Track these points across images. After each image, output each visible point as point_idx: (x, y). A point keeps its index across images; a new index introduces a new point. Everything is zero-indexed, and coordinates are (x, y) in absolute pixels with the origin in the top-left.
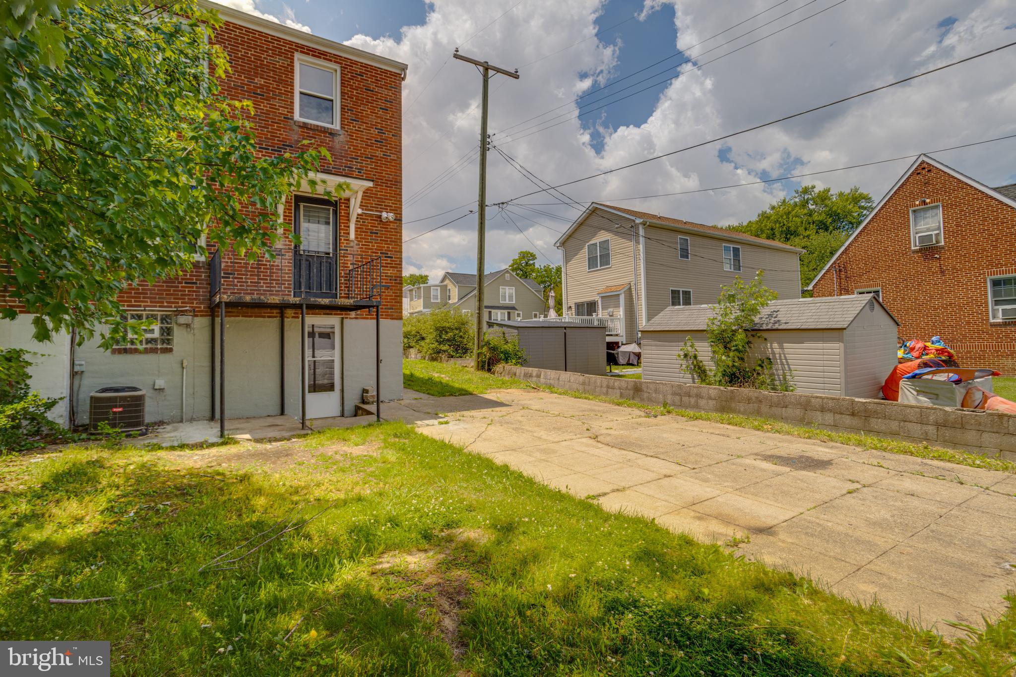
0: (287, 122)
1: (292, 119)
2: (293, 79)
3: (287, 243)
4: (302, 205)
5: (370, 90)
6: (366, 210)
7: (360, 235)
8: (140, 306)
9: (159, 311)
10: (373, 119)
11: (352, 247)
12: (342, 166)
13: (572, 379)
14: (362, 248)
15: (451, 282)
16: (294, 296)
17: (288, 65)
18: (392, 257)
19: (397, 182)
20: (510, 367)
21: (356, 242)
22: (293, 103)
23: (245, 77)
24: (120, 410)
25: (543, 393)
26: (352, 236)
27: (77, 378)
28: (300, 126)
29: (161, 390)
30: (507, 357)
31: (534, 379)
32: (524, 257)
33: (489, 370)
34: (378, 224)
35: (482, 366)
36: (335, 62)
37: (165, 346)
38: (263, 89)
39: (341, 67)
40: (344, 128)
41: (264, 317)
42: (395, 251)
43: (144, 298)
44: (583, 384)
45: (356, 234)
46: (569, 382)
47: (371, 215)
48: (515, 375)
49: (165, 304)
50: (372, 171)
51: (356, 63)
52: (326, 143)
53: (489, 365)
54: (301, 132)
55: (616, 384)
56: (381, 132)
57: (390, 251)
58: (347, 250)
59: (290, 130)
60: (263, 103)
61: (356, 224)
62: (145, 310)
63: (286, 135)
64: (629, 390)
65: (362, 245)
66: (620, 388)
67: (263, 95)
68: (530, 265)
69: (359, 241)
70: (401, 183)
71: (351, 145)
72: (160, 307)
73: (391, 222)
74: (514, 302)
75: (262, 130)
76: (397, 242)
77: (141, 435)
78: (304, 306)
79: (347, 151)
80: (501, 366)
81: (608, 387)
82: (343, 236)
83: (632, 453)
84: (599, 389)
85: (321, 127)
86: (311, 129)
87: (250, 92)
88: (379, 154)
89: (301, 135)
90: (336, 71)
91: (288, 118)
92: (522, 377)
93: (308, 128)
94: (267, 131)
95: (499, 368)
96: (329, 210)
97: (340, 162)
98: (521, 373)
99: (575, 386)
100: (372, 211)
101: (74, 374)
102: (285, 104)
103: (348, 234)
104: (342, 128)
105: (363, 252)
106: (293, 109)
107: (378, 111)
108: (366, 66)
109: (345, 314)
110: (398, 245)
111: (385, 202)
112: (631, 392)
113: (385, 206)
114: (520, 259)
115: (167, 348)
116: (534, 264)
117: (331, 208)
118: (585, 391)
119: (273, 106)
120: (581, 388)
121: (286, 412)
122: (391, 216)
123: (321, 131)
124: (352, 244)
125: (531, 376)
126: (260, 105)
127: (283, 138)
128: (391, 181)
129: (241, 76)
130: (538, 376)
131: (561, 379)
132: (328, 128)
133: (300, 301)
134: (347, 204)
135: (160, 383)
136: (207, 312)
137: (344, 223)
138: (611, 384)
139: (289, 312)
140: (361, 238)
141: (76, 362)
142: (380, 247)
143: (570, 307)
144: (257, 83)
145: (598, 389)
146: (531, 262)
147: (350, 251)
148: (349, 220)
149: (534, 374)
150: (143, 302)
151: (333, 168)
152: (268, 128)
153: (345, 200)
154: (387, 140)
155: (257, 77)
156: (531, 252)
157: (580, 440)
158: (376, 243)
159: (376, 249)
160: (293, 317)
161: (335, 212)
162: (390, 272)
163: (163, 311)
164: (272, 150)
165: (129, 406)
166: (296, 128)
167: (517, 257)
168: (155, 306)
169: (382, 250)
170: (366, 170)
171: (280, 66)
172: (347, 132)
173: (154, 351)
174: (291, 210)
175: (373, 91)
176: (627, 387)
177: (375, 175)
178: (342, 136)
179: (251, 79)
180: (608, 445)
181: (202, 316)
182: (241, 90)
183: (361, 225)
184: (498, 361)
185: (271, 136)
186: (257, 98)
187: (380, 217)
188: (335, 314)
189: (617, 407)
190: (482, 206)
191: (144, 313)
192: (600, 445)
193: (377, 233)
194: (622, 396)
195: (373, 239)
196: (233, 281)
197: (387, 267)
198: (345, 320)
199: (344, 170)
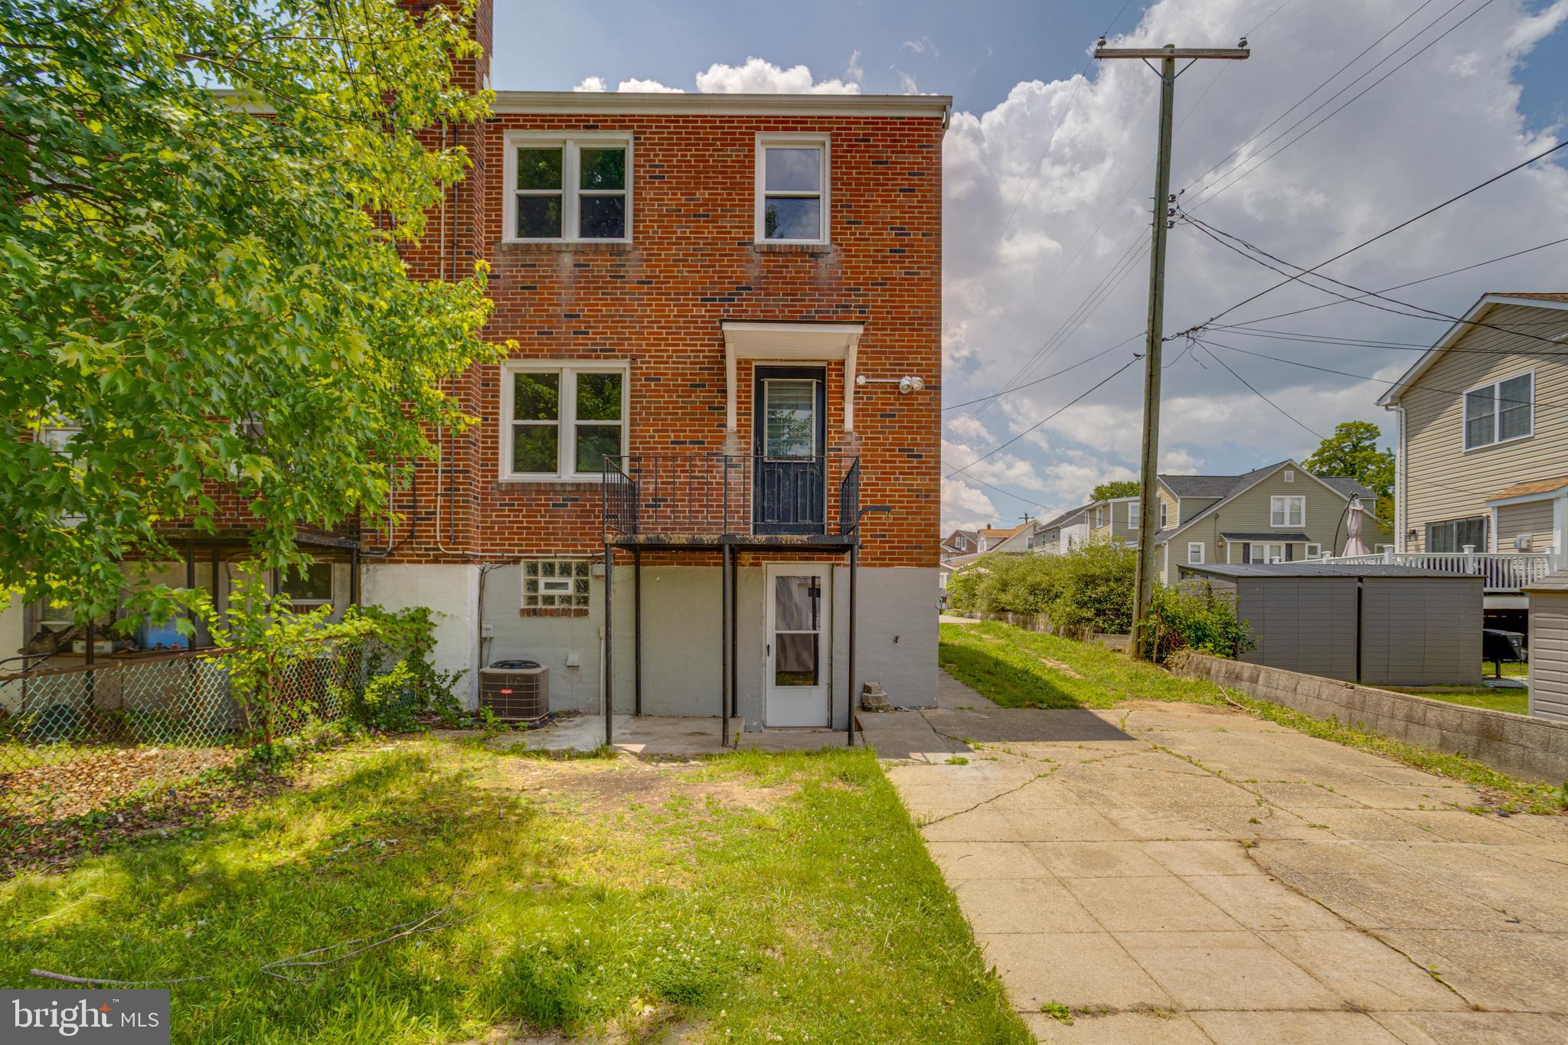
0: (743, 250)
1: (751, 243)
2: (753, 178)
3: (743, 446)
4: (766, 381)
5: (881, 163)
6: (873, 376)
7: (862, 421)
8: (550, 551)
9: (572, 557)
10: (887, 213)
11: (849, 444)
12: (831, 306)
13: (1326, 692)
14: (866, 444)
15: (1168, 492)
16: (755, 533)
17: (745, 156)
18: (920, 456)
19: (930, 318)
20: (1202, 656)
21: (855, 434)
22: (752, 217)
23: (682, 194)
24: (509, 692)
25: (1245, 717)
26: (849, 425)
27: (486, 646)
28: (763, 253)
29: (574, 668)
30: (1200, 637)
31: (1245, 685)
32: (1348, 435)
33: (1160, 660)
34: (895, 399)
35: (1146, 652)
36: (821, 129)
37: (582, 607)
38: (707, 205)
39: (832, 135)
40: (836, 239)
41: (708, 564)
42: (927, 445)
43: (555, 540)
44: (1349, 705)
45: (855, 421)
46: (1318, 697)
47: (883, 385)
48: (1208, 673)
49: (580, 548)
50: (886, 307)
51: (856, 121)
52: (805, 272)
53: (1160, 651)
54: (765, 261)
55: (1430, 715)
56: (901, 232)
57: (917, 445)
58: (840, 450)
59: (748, 261)
60: (708, 227)
61: (855, 404)
62: (556, 557)
63: (741, 272)
64: (1466, 733)
65: (866, 438)
66: (1440, 726)
67: (708, 216)
68: (1365, 449)
69: (860, 433)
70: (940, 319)
71: (846, 267)
72: (573, 552)
73: (918, 393)
74: (1303, 525)
75: (705, 272)
76: (930, 427)
77: (530, 728)
78: (727, 548)
79: (840, 278)
80: (1183, 653)
81: (1409, 719)
82: (832, 427)
83: (1313, 906)
84: (1386, 720)
85: (796, 246)
86: (780, 253)
87: (689, 216)
88: (898, 273)
89: (764, 266)
90: (824, 144)
91: (745, 243)
92: (1221, 679)
93: (774, 253)
94: (714, 272)
95: (1177, 657)
96: (810, 384)
97: (828, 301)
98: (1219, 671)
99: (1331, 708)
100: (885, 376)
101: (483, 641)
102: (740, 222)
103: (843, 421)
104: (833, 240)
105: (869, 450)
106: (752, 227)
107: (896, 196)
108: (873, 122)
109: (836, 559)
110: (932, 433)
111: (907, 359)
112: (1472, 740)
113: (908, 365)
114: (1340, 438)
115: (581, 610)
116: (1373, 447)
117: (814, 381)
118: (1351, 723)
119: (722, 230)
120: (1343, 713)
121: (739, 712)
122: (917, 383)
123: (797, 254)
124: (848, 439)
125: (1238, 677)
126: (703, 233)
127: (737, 277)
128: (921, 318)
129: (676, 194)
130: (1254, 680)
131: (1299, 691)
132: (808, 246)
133: (719, 539)
134: (840, 370)
135: (574, 658)
136: (630, 558)
137: (834, 404)
138: (1418, 711)
139: (746, 557)
140: (864, 427)
141: (484, 626)
142: (897, 439)
143: (1414, 532)
144: (698, 199)
145: (1383, 722)
146: (1367, 443)
147: (845, 450)
148: (843, 398)
149: (1246, 675)
150: (553, 545)
151: (816, 312)
152: (714, 266)
153: (836, 364)
154: (913, 246)
155: (699, 189)
156: (1367, 422)
157: (1207, 845)
158: (890, 433)
159: (890, 444)
160: (751, 564)
161: (821, 388)
162: (917, 482)
163: (577, 558)
164: (720, 300)
165: (520, 688)
166: (756, 257)
167: (1331, 435)
168: (568, 552)
169: (903, 445)
170: (873, 307)
171: (733, 161)
172: (841, 245)
173: (566, 613)
174: (749, 391)
175: (886, 163)
176: (1460, 725)
177: (891, 313)
178: (831, 255)
179: (690, 194)
180: (1267, 871)
181: (624, 564)
182: (677, 216)
183: (864, 404)
184: (1180, 644)
185: (719, 277)
186: (699, 222)
187: (897, 386)
188: (818, 559)
189: (1412, 772)
190: (1155, 340)
191: (556, 561)
192: (1247, 867)
193: (894, 416)
194: (1444, 744)
195: (886, 427)
196: (666, 511)
197: (912, 474)
198: (836, 568)
199: (837, 312)
